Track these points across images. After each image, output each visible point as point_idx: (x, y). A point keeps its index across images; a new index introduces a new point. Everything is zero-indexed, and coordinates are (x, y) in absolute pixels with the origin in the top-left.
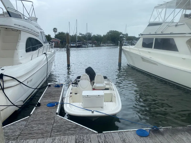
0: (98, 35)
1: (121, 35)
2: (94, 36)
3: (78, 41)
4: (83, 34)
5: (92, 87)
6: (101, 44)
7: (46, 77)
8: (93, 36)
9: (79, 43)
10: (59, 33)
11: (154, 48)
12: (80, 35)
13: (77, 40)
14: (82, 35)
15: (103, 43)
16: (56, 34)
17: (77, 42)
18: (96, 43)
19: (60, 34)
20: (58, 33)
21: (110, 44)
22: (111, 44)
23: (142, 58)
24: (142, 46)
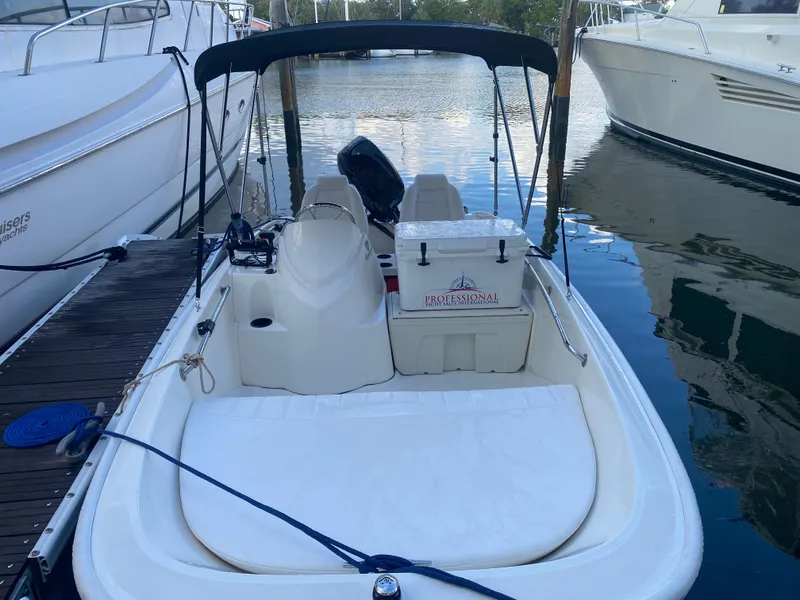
5: (383, 265)
23: (723, 79)
24: (723, 7)
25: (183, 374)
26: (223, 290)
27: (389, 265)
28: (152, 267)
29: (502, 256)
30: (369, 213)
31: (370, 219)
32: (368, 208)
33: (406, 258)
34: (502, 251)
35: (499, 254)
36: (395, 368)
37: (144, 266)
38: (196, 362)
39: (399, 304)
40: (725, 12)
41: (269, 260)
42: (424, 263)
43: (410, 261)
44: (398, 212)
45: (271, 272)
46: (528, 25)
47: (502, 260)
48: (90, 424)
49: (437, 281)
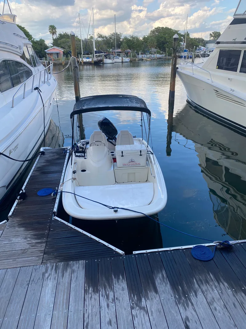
0: (132, 37)
1: (176, 36)
2: (126, 38)
3: (96, 52)
4: (106, 37)
5: (112, 155)
6: (138, 55)
7: (43, 132)
8: (123, 39)
9: (99, 56)
10: (60, 35)
11: (240, 72)
12: (99, 37)
13: (95, 50)
14: (103, 38)
15: (142, 54)
16: (55, 37)
17: (95, 54)
18: (129, 54)
19: (62, 36)
20: (57, 35)
21: (155, 55)
22: (158, 55)
23: (216, 91)
24: (217, 67)
25: (72, 181)
26: (75, 163)
27: (114, 155)
28: (53, 157)
29: (141, 154)
30: (107, 138)
31: (108, 140)
32: (107, 136)
33: (118, 155)
34: (141, 153)
35: (140, 154)
36: (116, 181)
37: (50, 156)
38: (75, 179)
39: (116, 166)
40: (218, 68)
41: (85, 155)
42: (122, 156)
43: (119, 156)
44: (116, 138)
45: (85, 158)
46: (167, 49)
47: (141, 155)
48: (56, 191)
49: (126, 160)
